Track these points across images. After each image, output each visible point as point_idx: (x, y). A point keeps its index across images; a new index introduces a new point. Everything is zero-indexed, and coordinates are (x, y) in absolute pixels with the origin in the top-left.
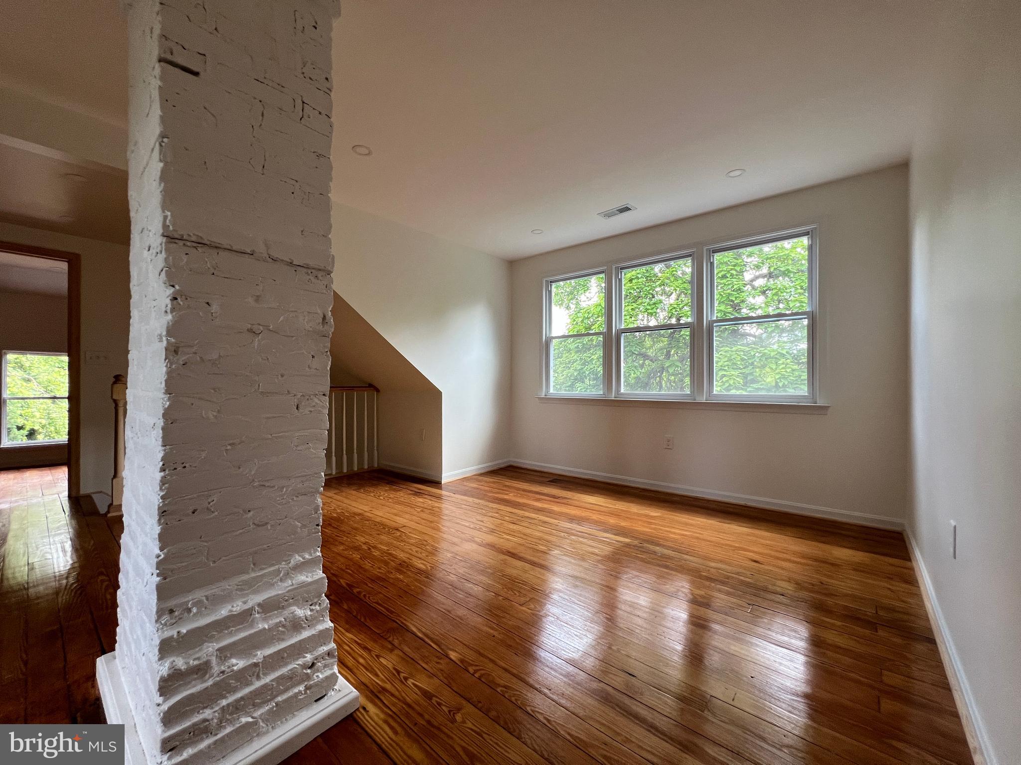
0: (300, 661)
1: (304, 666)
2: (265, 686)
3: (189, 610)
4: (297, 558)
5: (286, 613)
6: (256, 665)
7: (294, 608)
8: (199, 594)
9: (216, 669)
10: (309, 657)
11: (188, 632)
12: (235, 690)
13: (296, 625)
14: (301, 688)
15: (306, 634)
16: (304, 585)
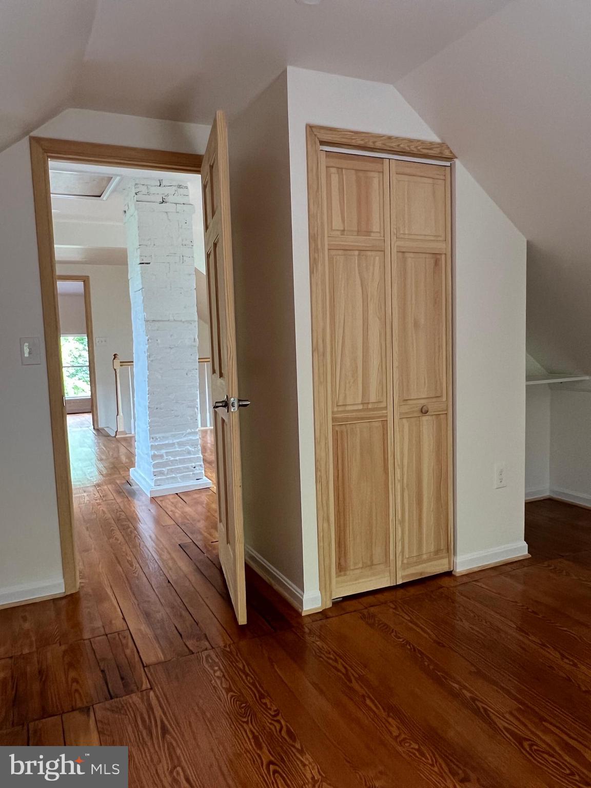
0: (191, 465)
1: (192, 466)
2: (179, 468)
3: (157, 439)
4: (189, 431)
5: (186, 447)
6: (177, 460)
7: (188, 447)
8: (160, 435)
9: (165, 458)
10: (193, 465)
11: (158, 445)
12: (170, 466)
13: (189, 453)
14: (191, 473)
15: (192, 456)
16: (191, 440)
